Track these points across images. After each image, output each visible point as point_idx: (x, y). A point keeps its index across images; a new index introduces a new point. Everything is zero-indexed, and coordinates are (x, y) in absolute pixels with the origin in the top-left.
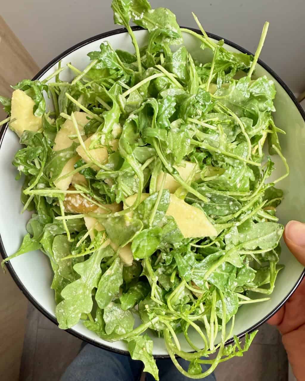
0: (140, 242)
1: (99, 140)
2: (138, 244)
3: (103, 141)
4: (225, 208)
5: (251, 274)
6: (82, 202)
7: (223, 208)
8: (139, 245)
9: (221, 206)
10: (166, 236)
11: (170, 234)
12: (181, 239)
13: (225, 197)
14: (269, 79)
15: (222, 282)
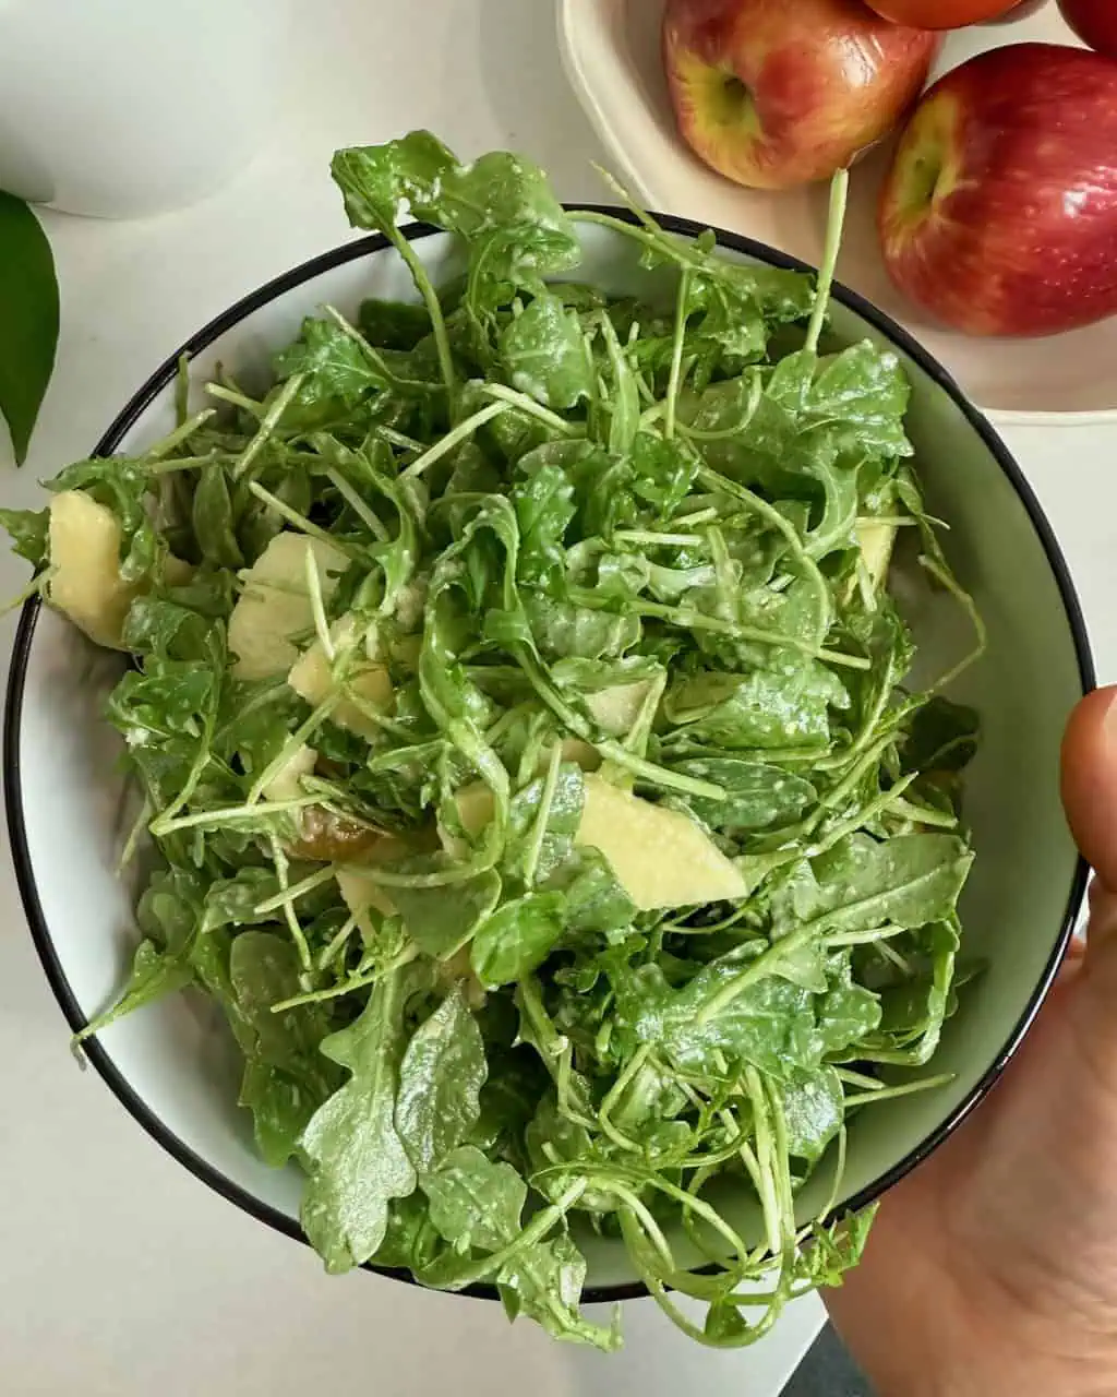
0: (499, 939)
1: (359, 648)
2: (493, 944)
3: (372, 649)
4: (764, 803)
5: (864, 1007)
6: (326, 826)
7: (757, 803)
8: (497, 947)
9: (748, 798)
10: (579, 912)
11: (593, 904)
12: (632, 918)
13: (753, 769)
14: (881, 351)
15: (768, 1044)
